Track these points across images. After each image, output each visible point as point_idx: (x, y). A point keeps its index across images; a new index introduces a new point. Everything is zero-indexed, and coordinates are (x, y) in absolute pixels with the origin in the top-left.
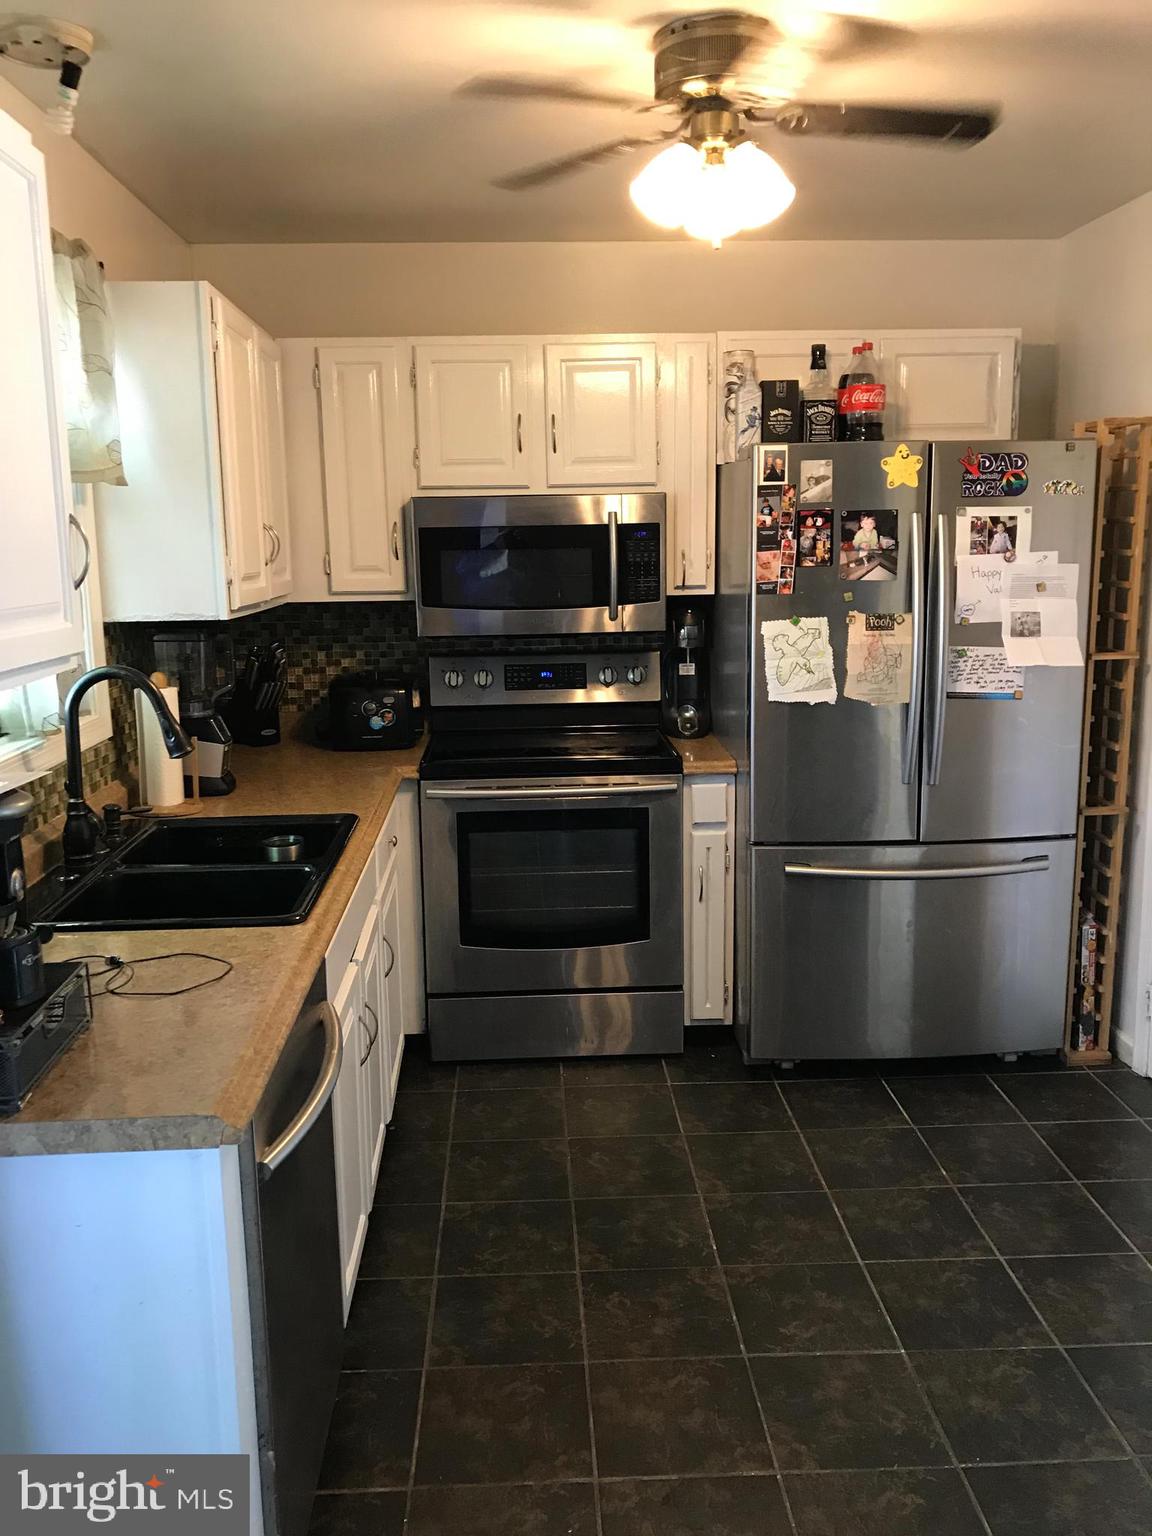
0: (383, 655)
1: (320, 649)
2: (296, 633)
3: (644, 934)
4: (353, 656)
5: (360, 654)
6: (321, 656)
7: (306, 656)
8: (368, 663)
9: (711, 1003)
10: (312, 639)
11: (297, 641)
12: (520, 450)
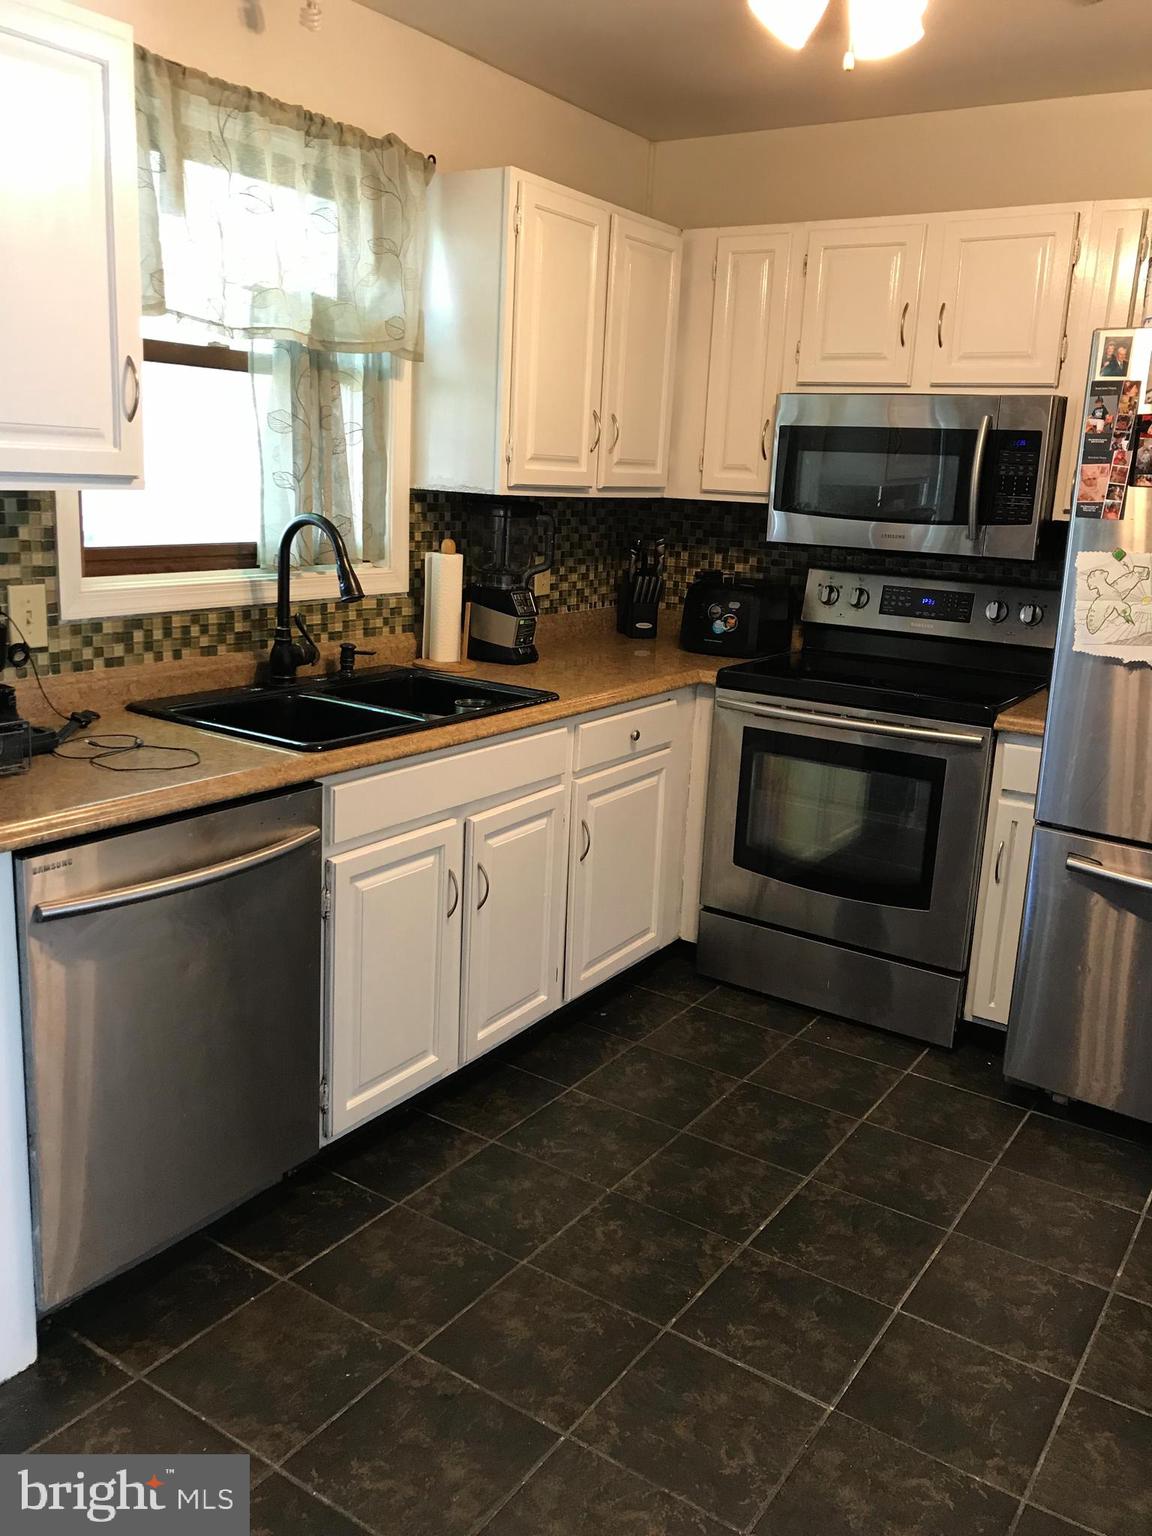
0: (774, 563)
1: (718, 551)
2: (699, 534)
3: (924, 904)
4: (746, 561)
5: (753, 561)
6: (718, 558)
7: (704, 557)
8: (759, 569)
9: (996, 1004)
10: (713, 541)
11: (699, 542)
12: (903, 343)
